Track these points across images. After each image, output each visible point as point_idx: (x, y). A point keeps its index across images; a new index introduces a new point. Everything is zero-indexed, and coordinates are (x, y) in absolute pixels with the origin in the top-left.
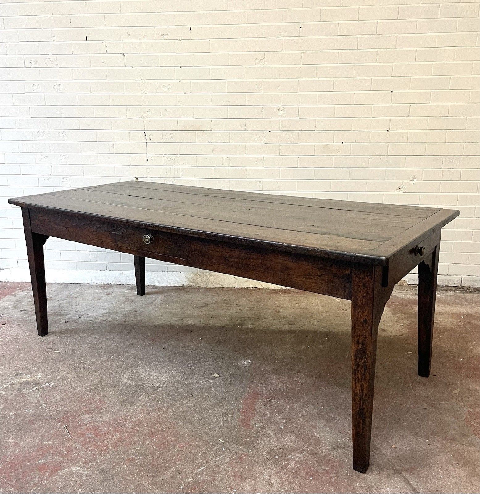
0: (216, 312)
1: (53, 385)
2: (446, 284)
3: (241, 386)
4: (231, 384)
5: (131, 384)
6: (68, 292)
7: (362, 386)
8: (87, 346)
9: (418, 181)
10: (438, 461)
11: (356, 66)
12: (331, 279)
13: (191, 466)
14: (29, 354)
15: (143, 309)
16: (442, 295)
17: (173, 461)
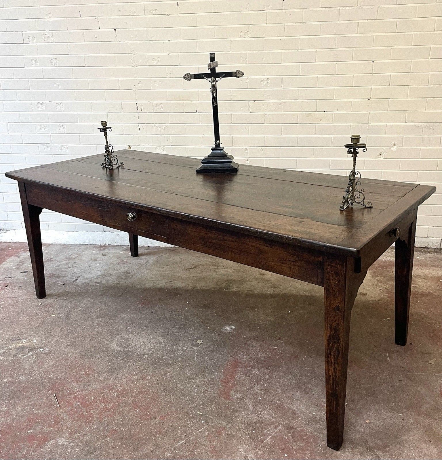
0: (204, 275)
1: (47, 351)
2: (426, 246)
3: (223, 354)
4: (213, 351)
5: (119, 350)
6: (67, 253)
7: (335, 369)
8: (81, 310)
9: (398, 148)
10: (411, 438)
11: (338, 37)
12: (304, 265)
13: (171, 439)
14: (27, 317)
15: (135, 271)
16: (421, 257)
17: (154, 434)
